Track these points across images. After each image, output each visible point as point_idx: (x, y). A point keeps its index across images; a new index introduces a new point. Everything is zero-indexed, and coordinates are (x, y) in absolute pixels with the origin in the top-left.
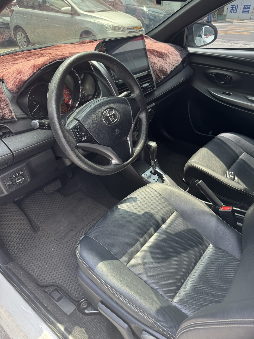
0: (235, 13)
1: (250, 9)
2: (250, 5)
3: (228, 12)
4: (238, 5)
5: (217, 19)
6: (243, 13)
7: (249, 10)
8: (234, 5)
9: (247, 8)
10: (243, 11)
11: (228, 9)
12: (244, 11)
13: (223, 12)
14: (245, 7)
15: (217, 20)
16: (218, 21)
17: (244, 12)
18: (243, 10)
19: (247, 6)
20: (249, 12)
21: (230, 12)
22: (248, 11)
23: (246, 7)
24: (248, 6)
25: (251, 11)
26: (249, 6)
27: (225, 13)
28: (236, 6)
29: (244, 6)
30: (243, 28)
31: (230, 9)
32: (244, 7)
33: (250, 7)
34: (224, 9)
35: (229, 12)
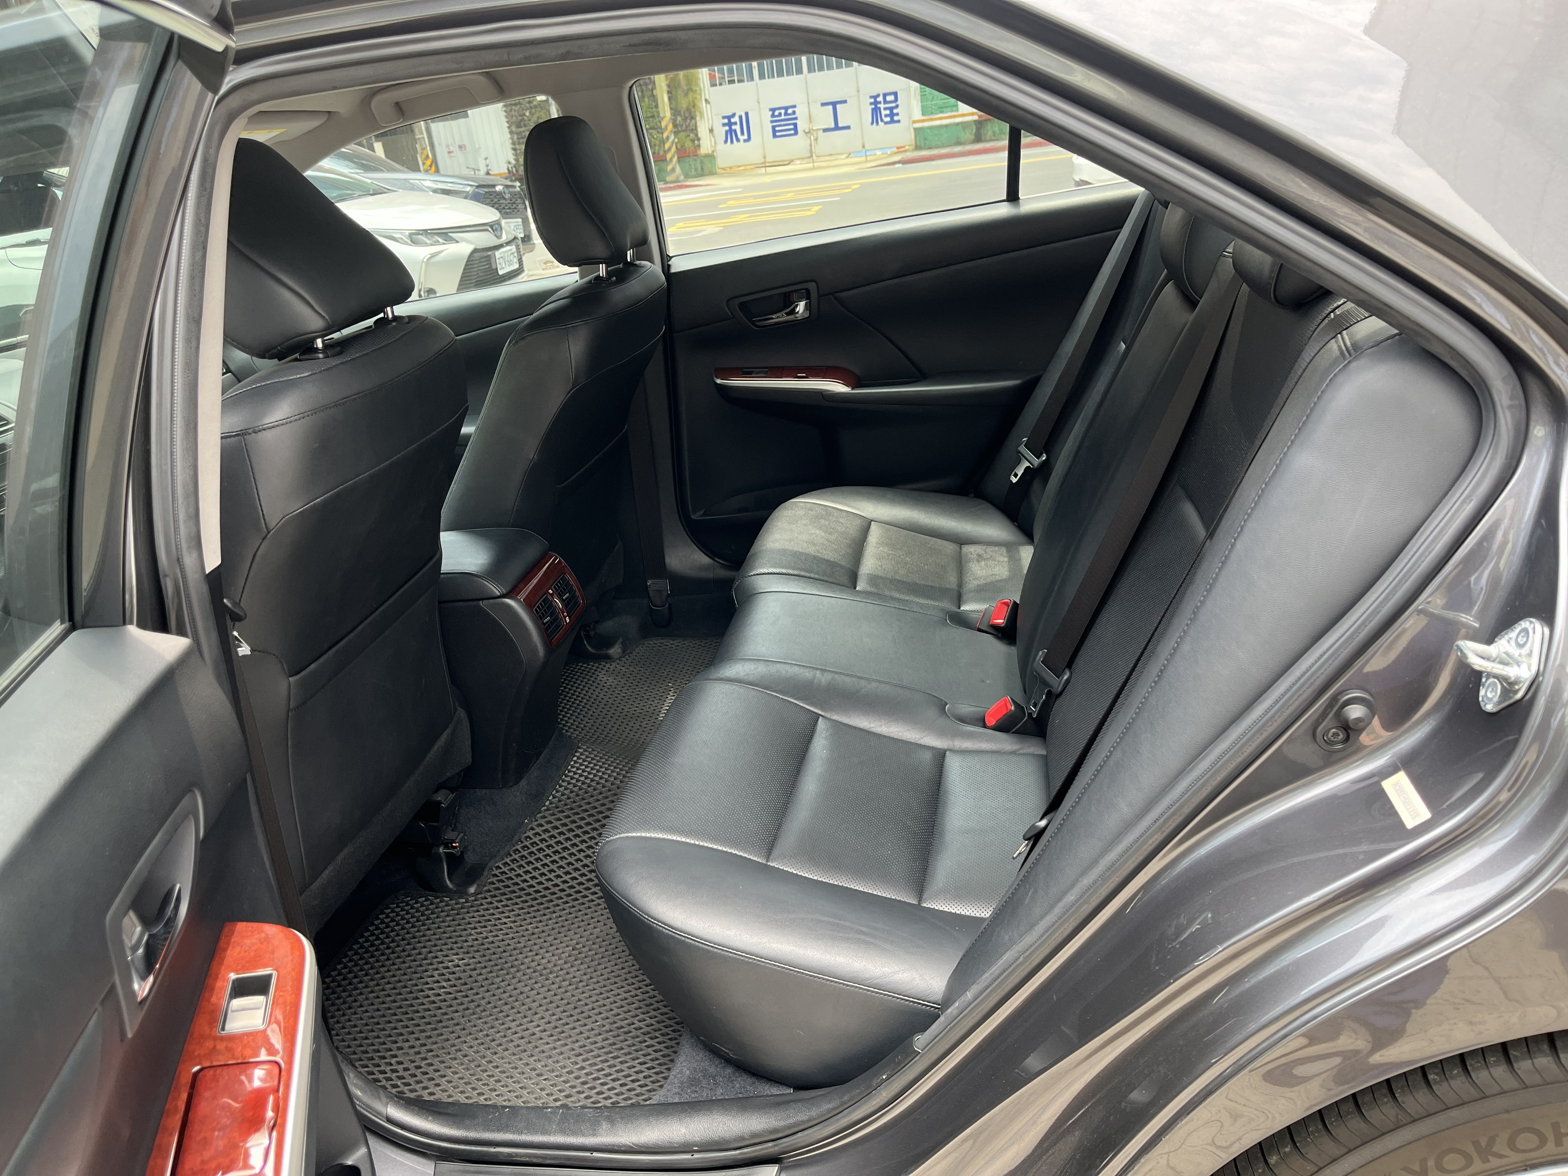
0: (745, 141)
1: (796, 119)
2: (795, 106)
3: (715, 143)
4: (747, 114)
5: (682, 177)
6: (775, 136)
7: (795, 125)
8: (734, 115)
9: (783, 117)
10: (774, 132)
11: (711, 131)
12: (777, 129)
13: (699, 146)
14: (777, 113)
15: (684, 181)
16: (688, 183)
17: (778, 134)
18: (774, 127)
19: (783, 112)
20: (795, 128)
21: (726, 142)
22: (792, 127)
23: (780, 114)
24: (786, 108)
25: (802, 125)
26: (790, 111)
27: (706, 147)
28: (741, 117)
29: (771, 113)
30: (790, 195)
31: (720, 131)
32: (773, 116)
33: (794, 113)
34: (700, 135)
35: (723, 142)
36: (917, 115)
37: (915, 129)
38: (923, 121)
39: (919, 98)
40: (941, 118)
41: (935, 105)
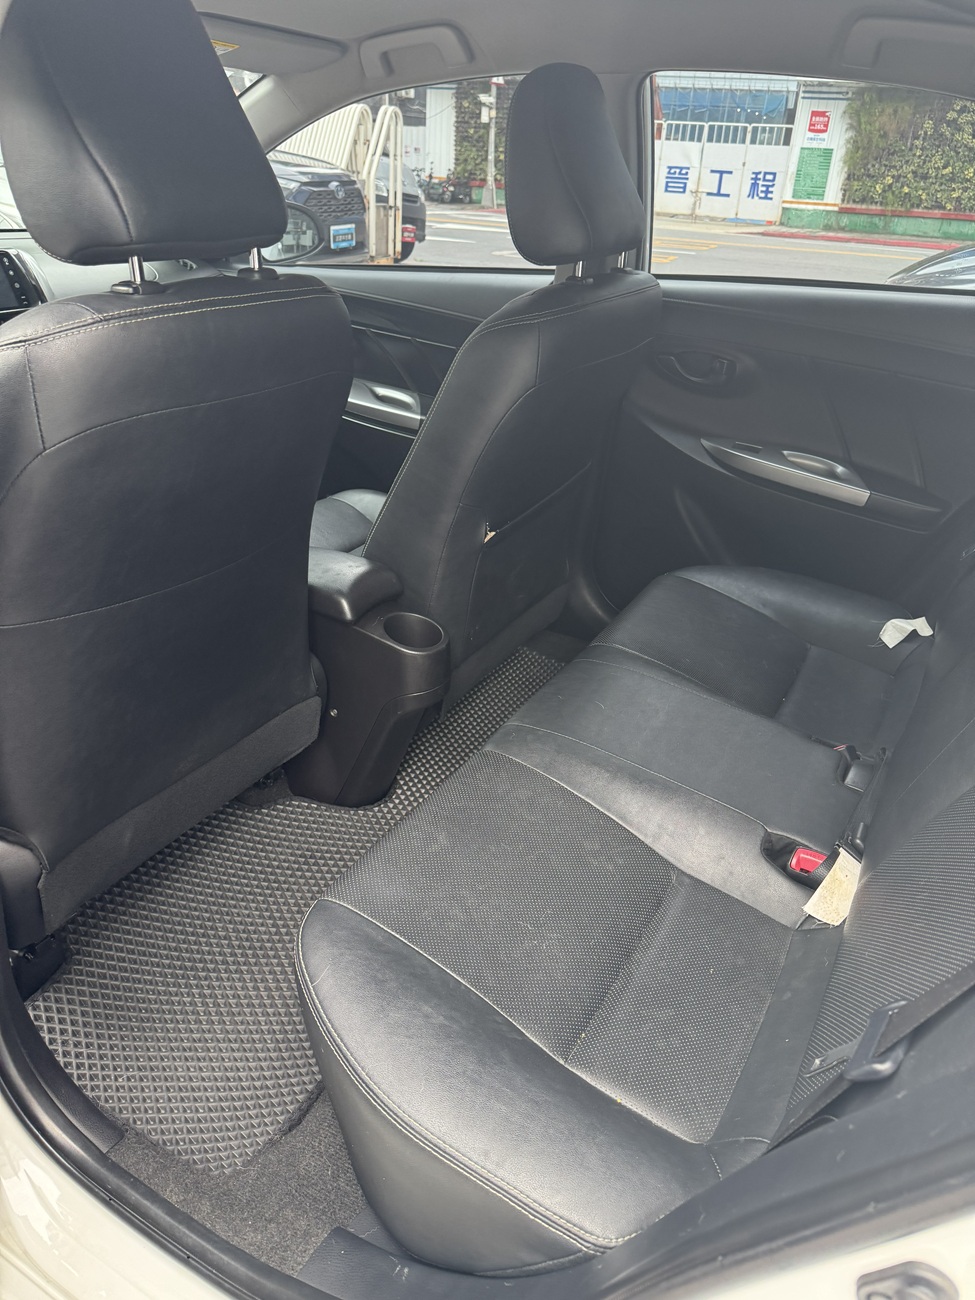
1: (687, 179)
2: (688, 168)
6: (666, 191)
7: (685, 184)
9: (677, 176)
10: (667, 186)
12: (670, 184)
14: (672, 171)
17: (669, 189)
18: (667, 182)
19: (678, 171)
20: (684, 188)
22: (682, 185)
23: (675, 173)
24: (681, 169)
25: (691, 186)
26: (684, 171)
29: (667, 170)
32: (669, 173)
33: (687, 173)
36: (788, 196)
37: (784, 209)
38: (791, 202)
39: (793, 182)
40: (807, 203)
41: (806, 191)
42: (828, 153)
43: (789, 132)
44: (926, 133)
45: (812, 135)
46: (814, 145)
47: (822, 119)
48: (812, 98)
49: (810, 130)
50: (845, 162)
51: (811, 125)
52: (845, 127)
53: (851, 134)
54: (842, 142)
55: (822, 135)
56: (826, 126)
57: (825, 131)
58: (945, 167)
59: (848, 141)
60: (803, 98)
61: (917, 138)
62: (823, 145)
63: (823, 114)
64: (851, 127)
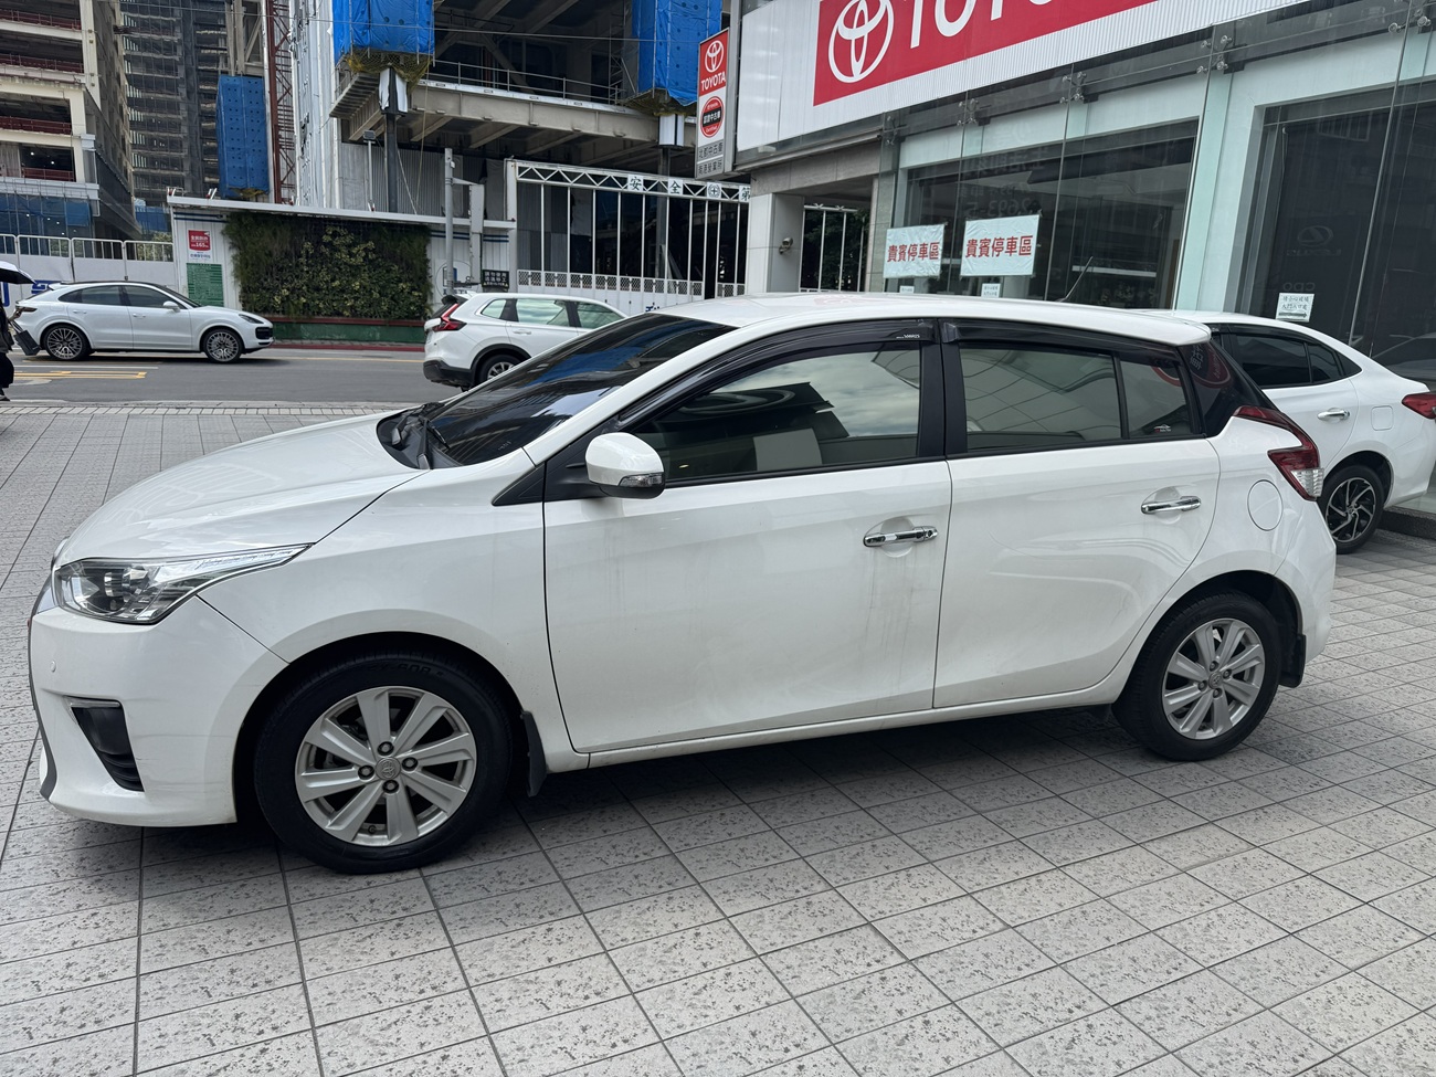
42: (216, 269)
43: (169, 251)
44: (307, 252)
45: (195, 252)
46: (201, 261)
47: (201, 238)
48: (185, 219)
49: (191, 248)
50: (236, 277)
51: (191, 243)
52: (228, 246)
53: (234, 252)
54: (229, 259)
55: (205, 252)
56: (208, 244)
57: (209, 249)
58: (333, 280)
59: (234, 258)
60: (176, 218)
61: (300, 256)
62: (210, 261)
63: (202, 234)
64: (233, 246)
